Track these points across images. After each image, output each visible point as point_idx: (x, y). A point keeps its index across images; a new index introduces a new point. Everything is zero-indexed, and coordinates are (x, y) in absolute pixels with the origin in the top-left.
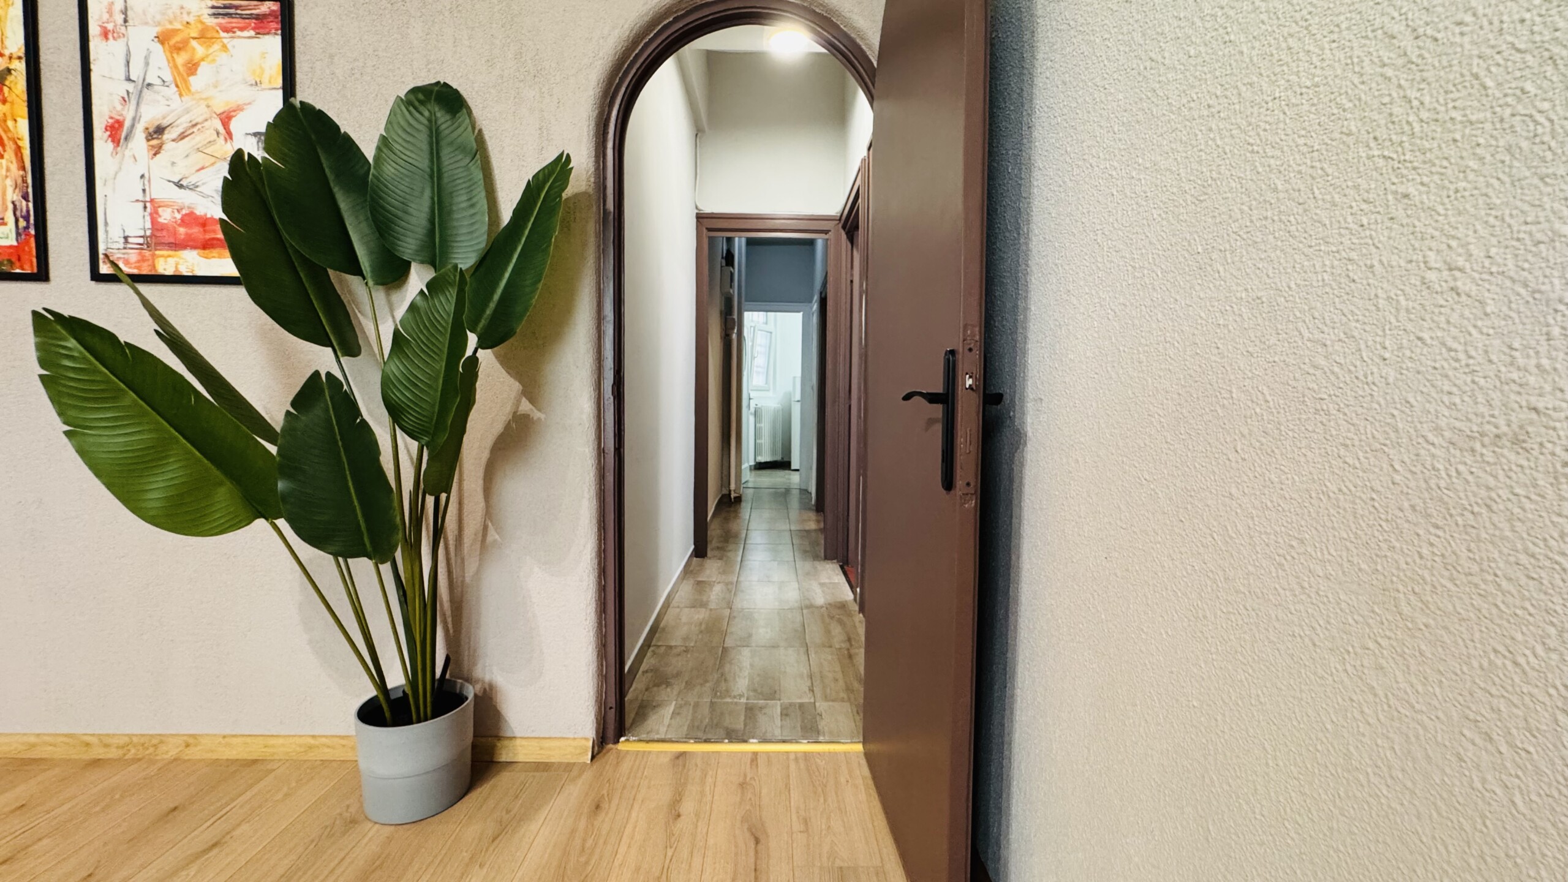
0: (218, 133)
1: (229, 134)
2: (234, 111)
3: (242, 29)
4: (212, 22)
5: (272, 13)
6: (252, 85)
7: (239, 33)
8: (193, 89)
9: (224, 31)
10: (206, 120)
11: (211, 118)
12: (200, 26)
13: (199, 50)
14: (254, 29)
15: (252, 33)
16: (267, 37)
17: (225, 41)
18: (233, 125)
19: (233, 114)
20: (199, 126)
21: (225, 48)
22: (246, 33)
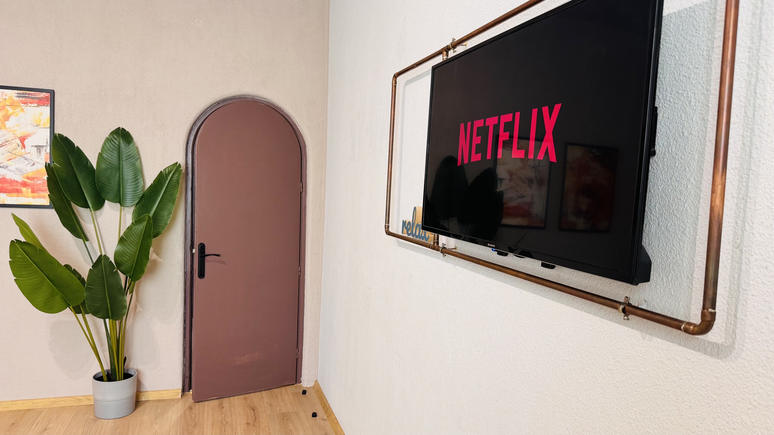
0: (18, 146)
1: (24, 146)
2: (27, 136)
3: (31, 103)
4: (18, 99)
5: (46, 97)
6: (35, 126)
7: (29, 105)
8: (7, 127)
9: (22, 103)
10: (13, 140)
11: (15, 139)
12: (11, 101)
13: (10, 110)
14: (37, 103)
15: (36, 105)
16: (43, 107)
17: (23, 107)
18: (26, 143)
19: (26, 137)
20: (10, 142)
21: (22, 110)
22: (33, 105)
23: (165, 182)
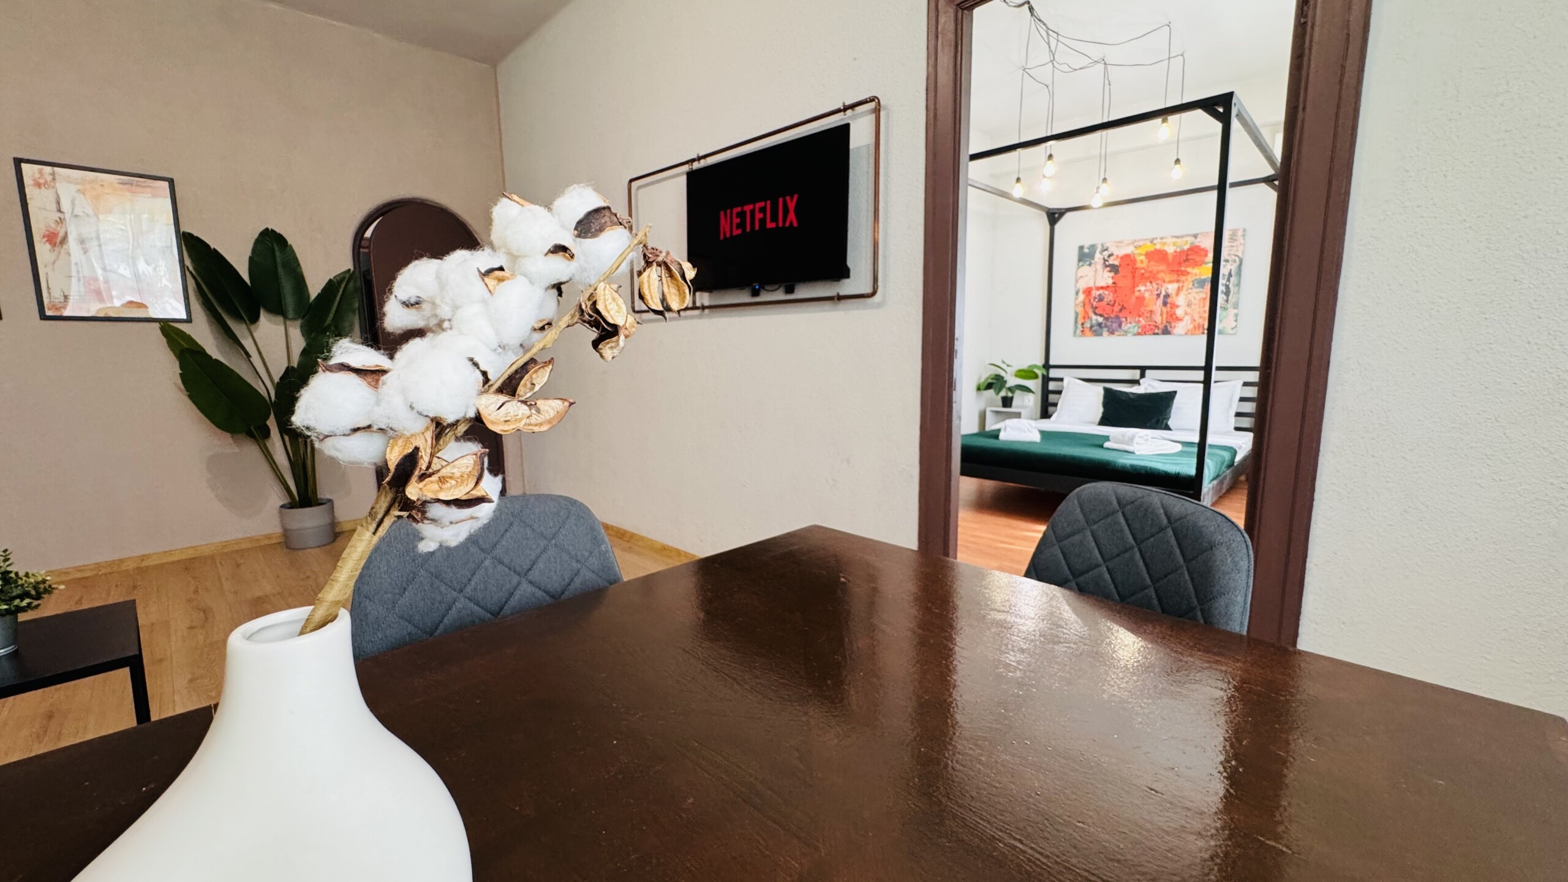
3: (142, 193)
5: (163, 187)
7: (139, 195)
9: (129, 192)
12: (112, 188)
14: (150, 194)
16: (159, 198)
17: (130, 197)
23: (339, 291)
